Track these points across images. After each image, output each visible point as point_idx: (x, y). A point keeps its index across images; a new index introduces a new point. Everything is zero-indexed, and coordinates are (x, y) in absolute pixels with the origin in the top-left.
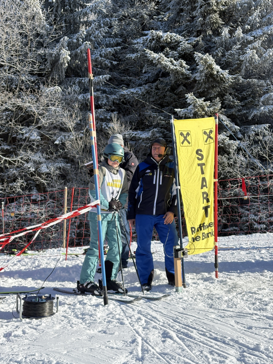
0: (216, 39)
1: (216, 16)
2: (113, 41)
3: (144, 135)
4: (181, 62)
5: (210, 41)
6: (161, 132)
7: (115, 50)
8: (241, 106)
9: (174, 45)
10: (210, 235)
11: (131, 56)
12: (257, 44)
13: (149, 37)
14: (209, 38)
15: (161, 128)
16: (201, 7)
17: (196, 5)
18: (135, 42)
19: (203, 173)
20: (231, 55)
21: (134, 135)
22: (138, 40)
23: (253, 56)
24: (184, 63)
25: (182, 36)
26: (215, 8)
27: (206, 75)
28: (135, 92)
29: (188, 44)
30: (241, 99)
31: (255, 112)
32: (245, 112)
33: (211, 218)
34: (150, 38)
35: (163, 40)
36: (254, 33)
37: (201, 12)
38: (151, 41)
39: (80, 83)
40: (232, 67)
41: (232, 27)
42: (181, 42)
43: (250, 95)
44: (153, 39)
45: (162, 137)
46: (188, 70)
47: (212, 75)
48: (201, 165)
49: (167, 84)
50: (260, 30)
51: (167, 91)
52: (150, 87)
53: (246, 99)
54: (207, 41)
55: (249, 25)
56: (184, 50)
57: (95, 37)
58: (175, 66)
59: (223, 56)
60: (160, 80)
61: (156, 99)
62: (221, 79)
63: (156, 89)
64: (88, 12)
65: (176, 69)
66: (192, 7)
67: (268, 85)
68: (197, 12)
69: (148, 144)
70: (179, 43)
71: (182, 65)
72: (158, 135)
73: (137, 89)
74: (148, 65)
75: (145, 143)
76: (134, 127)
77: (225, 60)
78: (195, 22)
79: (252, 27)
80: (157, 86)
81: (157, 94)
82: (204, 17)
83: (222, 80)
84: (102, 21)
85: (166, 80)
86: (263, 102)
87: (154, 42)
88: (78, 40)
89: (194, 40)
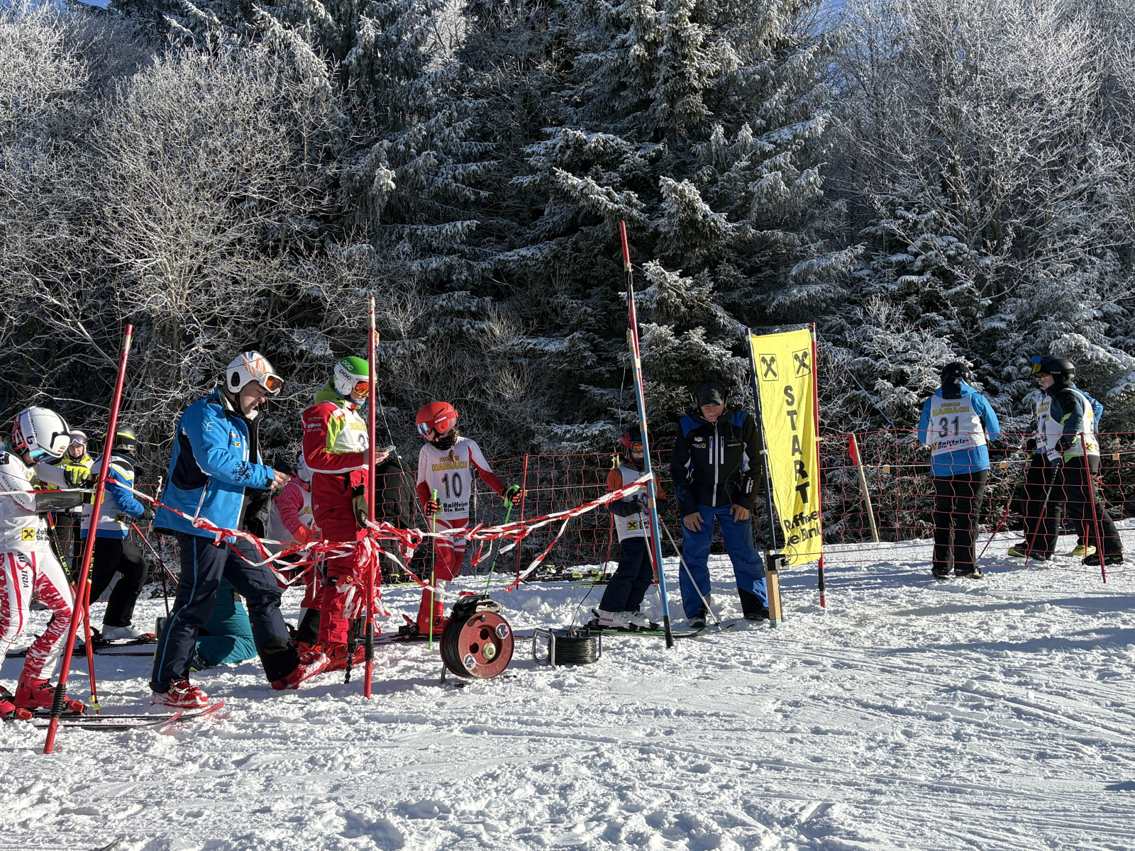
0: (699, 148)
1: (698, 99)
2: (477, 148)
3: (553, 346)
4: (629, 195)
5: (683, 150)
6: (587, 339)
7: (484, 167)
8: (751, 285)
9: (610, 160)
10: (813, 533)
11: (520, 181)
12: (782, 159)
13: (559, 141)
14: (680, 144)
15: (588, 331)
16: (666, 81)
17: (655, 75)
18: (529, 151)
19: (794, 428)
20: (729, 180)
21: (531, 346)
22: (535, 148)
23: (776, 182)
24: (634, 196)
25: (625, 139)
26: (695, 83)
27: (681, 221)
28: (529, 255)
29: (640, 157)
30: (750, 272)
31: (780, 298)
32: (759, 297)
33: (813, 504)
34: (561, 143)
35: (590, 149)
36: (775, 136)
37: (666, 93)
38: (563, 150)
39: (411, 235)
40: (732, 204)
41: (729, 121)
42: (625, 152)
43: (767, 263)
44: (568, 147)
45: (593, 351)
46: (642, 211)
47: (693, 222)
48: (790, 413)
49: (597, 240)
50: (786, 130)
51: (595, 256)
52: (561, 245)
53: (759, 270)
54: (677, 149)
55: (763, 118)
56: (632, 170)
57: (442, 141)
58: (617, 203)
59: (713, 181)
60: (582, 231)
61: (573, 271)
62: (712, 232)
63: (573, 249)
64: (425, 86)
65: (619, 210)
66: (645, 79)
67: (803, 243)
68: (658, 91)
69: (562, 364)
70: (621, 155)
71: (630, 201)
72: (582, 346)
73: (532, 250)
74: (555, 199)
75: (554, 362)
76: (531, 329)
77: (717, 192)
78: (651, 110)
79: (768, 124)
80: (575, 243)
81: (575, 260)
82: (672, 102)
83: (714, 233)
84: (454, 106)
85: (596, 231)
86: (795, 279)
87: (568, 152)
88: (407, 145)
89: (652, 149)
